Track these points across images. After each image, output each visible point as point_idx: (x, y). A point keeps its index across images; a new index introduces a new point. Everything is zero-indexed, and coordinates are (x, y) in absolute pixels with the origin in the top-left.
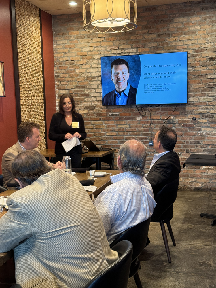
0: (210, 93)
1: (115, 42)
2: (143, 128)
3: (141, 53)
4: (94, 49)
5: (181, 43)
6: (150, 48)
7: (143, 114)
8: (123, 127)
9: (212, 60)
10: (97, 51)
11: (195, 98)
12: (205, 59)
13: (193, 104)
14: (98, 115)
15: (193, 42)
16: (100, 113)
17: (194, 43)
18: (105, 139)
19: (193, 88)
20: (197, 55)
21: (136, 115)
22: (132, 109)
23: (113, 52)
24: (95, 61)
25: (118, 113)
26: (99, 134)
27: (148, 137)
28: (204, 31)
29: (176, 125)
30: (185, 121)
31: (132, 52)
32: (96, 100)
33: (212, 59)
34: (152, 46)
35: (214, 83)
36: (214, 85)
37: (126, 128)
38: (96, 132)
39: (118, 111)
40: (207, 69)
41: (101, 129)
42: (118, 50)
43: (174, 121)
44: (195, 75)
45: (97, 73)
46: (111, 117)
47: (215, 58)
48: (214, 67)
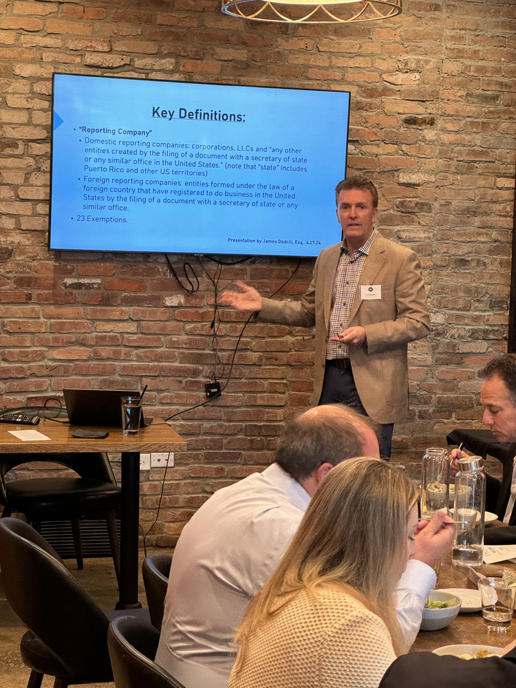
0: (406, 230)
1: (98, 25)
2: (187, 334)
3: (190, 76)
4: (17, 40)
5: (322, 61)
6: (220, 63)
7: (189, 288)
8: (116, 329)
9: (415, 127)
10: (26, 48)
14: (22, 282)
15: (359, 62)
16: (30, 278)
17: (362, 65)
18: (45, 372)
20: (370, 107)
21: (164, 287)
22: (151, 269)
23: (90, 59)
24: (17, 85)
25: (99, 281)
26: (21, 352)
27: (201, 368)
28: (394, 32)
31: (160, 70)
32: (14, 229)
33: (415, 124)
34: (230, 58)
35: (417, 200)
36: (417, 204)
37: (125, 335)
38: (10, 347)
39: (101, 271)
40: (397, 153)
41: (29, 336)
42: (108, 56)
44: (361, 169)
45: (27, 129)
46: (71, 294)
47: (424, 122)
48: (419, 149)
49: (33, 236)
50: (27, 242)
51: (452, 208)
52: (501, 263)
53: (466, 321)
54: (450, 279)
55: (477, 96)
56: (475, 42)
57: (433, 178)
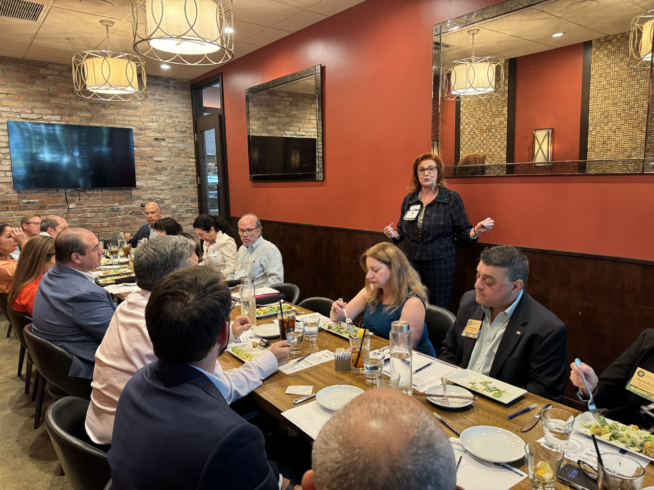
0: (158, 177)
1: (25, 103)
2: (78, 218)
3: (68, 123)
5: (121, 118)
6: (80, 118)
7: (77, 201)
9: (158, 141)
11: (142, 181)
12: (150, 139)
13: (140, 189)
14: (3, 202)
15: (134, 118)
16: (7, 201)
17: (136, 120)
19: (139, 171)
20: (141, 134)
22: (60, 195)
23: (23, 116)
25: (38, 200)
28: (147, 108)
29: (122, 213)
30: (133, 208)
31: (55, 120)
34: (84, 116)
35: (162, 166)
36: (162, 168)
39: (38, 196)
40: (152, 150)
42: (30, 115)
43: (119, 209)
46: (26, 206)
47: (161, 139)
48: (160, 148)
49: (6, 185)
50: (4, 187)
51: (174, 169)
52: (194, 187)
53: (184, 207)
54: (176, 193)
55: (179, 131)
56: (176, 113)
57: (166, 159)
